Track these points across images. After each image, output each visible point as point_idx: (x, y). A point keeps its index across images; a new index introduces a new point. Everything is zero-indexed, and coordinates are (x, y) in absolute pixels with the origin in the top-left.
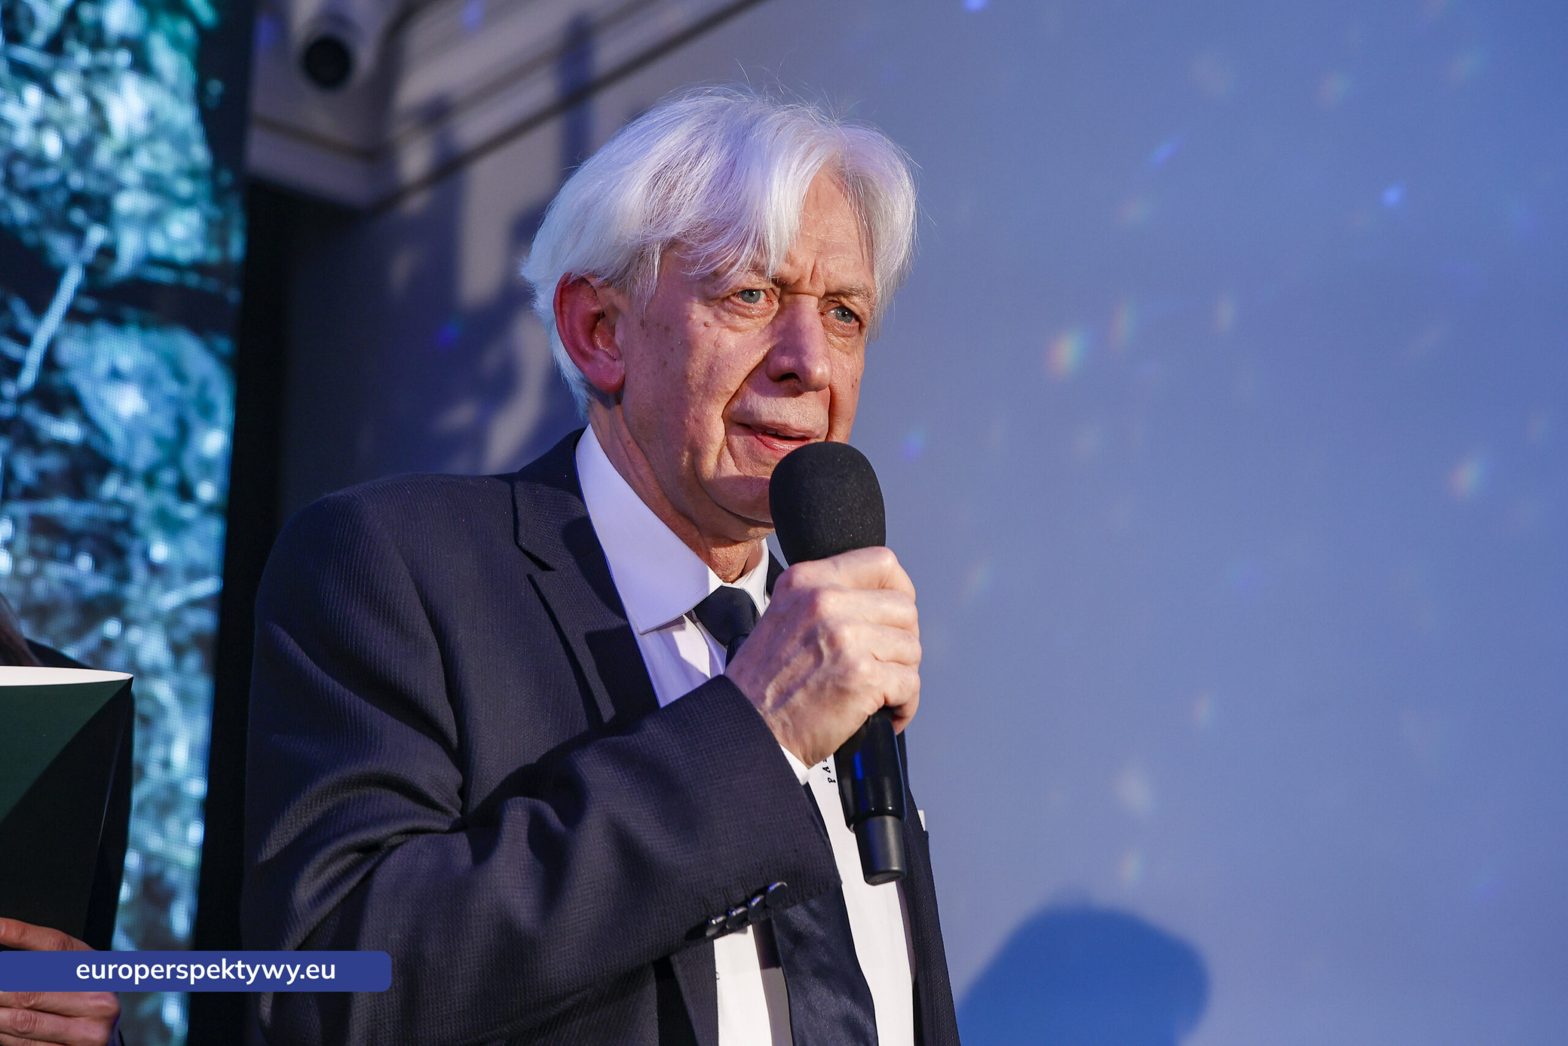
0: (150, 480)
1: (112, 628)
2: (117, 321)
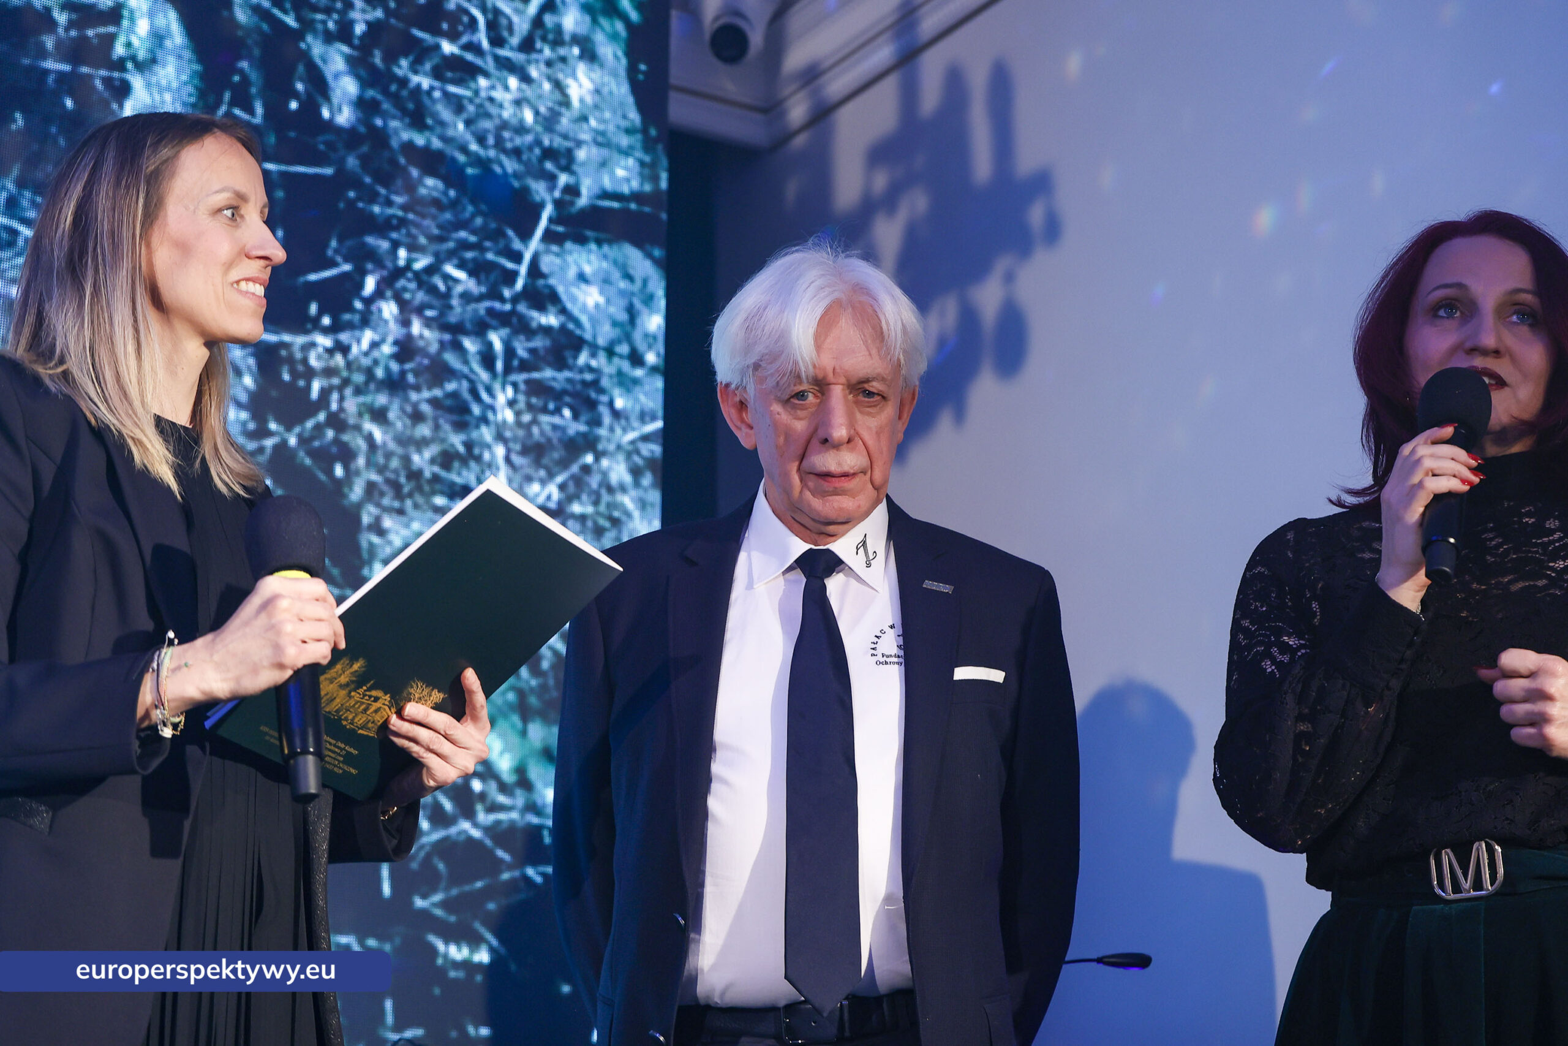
0: (610, 352)
1: (589, 458)
2: (582, 240)
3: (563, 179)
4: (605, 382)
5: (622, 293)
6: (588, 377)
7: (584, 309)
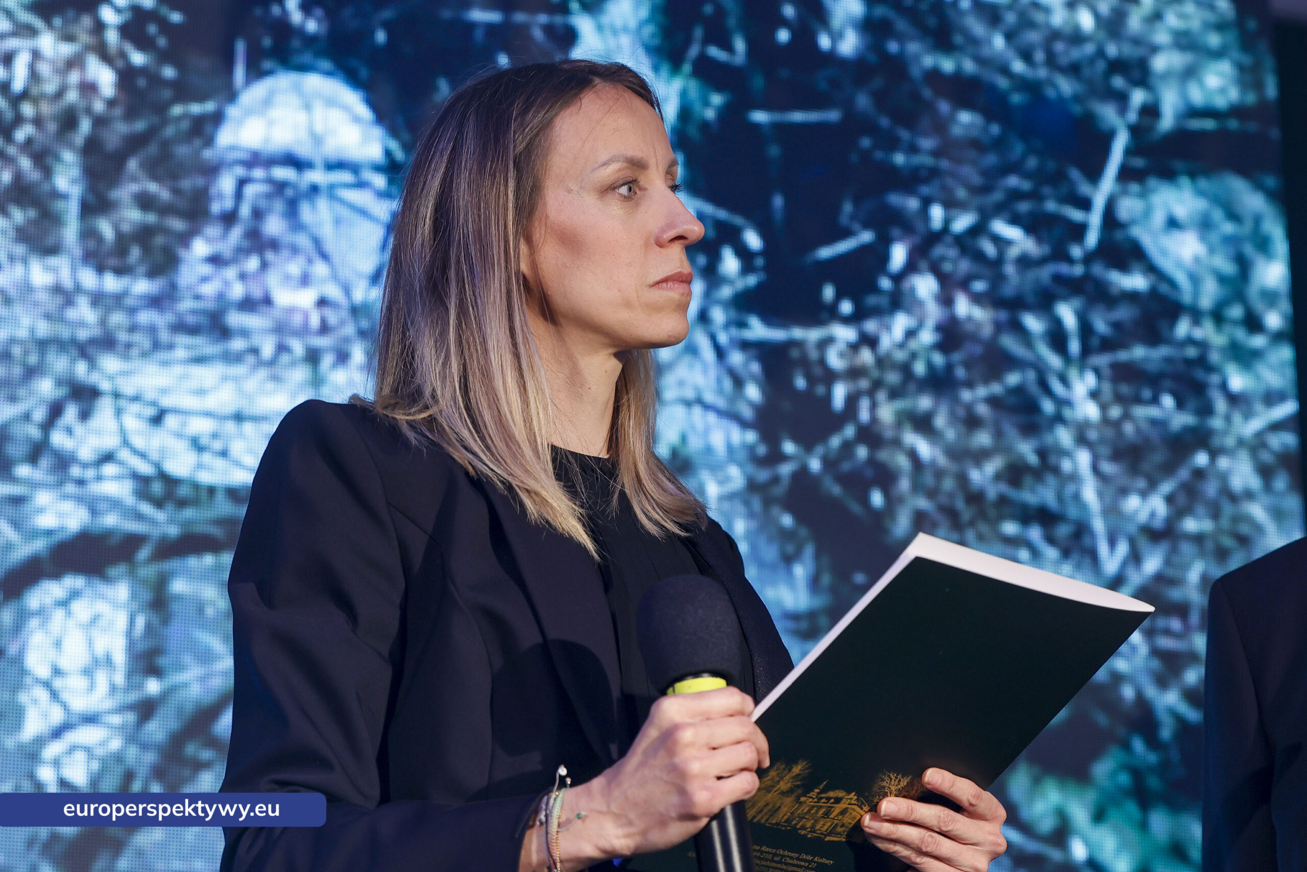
0: (1218, 317)
1: (1201, 459)
2: (1168, 175)
3: (1138, 97)
4: (1214, 357)
5: (1228, 240)
6: (1191, 352)
7: (1179, 264)
